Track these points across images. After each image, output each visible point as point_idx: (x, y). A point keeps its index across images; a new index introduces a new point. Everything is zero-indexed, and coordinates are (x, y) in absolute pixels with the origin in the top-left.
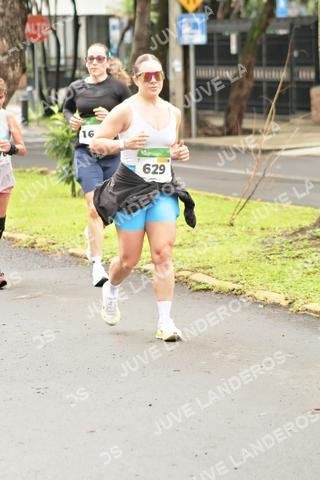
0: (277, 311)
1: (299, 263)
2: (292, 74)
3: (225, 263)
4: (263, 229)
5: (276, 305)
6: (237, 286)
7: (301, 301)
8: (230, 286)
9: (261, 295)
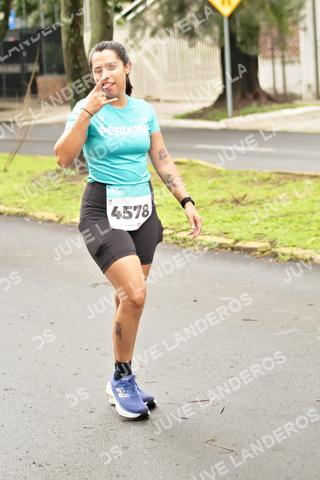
0: (52, 225)
1: (60, 193)
2: (23, 68)
3: (8, 196)
4: (29, 173)
5: (50, 221)
6: (21, 210)
7: (68, 217)
8: (15, 210)
9: (39, 215)
